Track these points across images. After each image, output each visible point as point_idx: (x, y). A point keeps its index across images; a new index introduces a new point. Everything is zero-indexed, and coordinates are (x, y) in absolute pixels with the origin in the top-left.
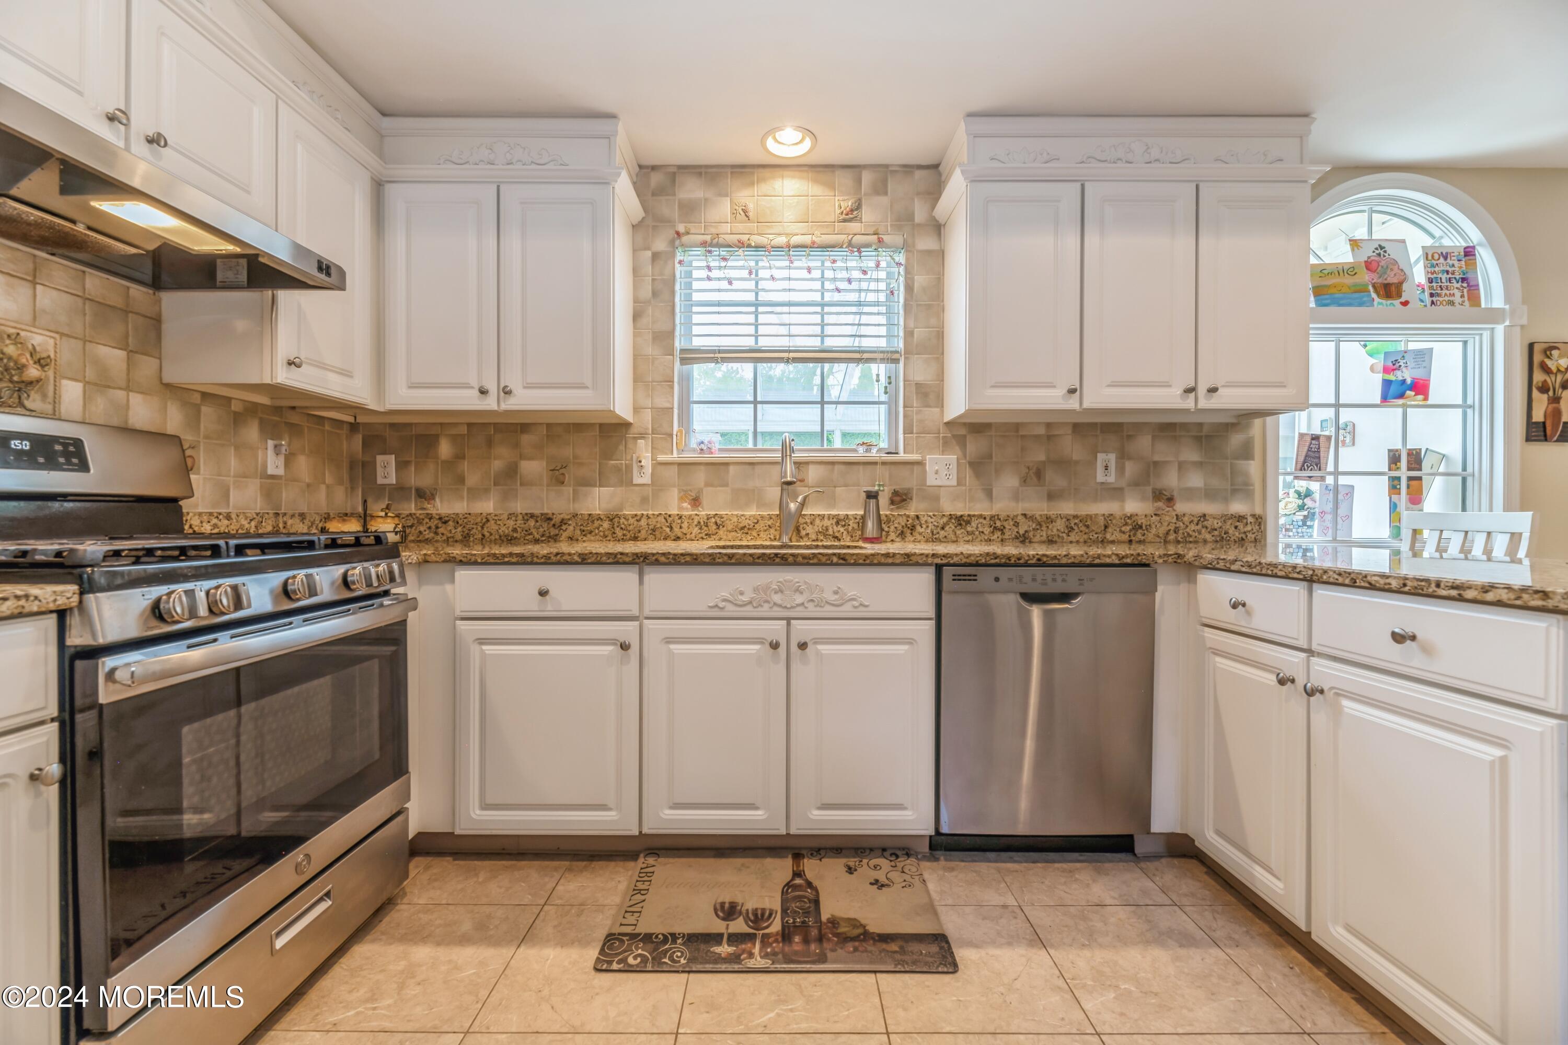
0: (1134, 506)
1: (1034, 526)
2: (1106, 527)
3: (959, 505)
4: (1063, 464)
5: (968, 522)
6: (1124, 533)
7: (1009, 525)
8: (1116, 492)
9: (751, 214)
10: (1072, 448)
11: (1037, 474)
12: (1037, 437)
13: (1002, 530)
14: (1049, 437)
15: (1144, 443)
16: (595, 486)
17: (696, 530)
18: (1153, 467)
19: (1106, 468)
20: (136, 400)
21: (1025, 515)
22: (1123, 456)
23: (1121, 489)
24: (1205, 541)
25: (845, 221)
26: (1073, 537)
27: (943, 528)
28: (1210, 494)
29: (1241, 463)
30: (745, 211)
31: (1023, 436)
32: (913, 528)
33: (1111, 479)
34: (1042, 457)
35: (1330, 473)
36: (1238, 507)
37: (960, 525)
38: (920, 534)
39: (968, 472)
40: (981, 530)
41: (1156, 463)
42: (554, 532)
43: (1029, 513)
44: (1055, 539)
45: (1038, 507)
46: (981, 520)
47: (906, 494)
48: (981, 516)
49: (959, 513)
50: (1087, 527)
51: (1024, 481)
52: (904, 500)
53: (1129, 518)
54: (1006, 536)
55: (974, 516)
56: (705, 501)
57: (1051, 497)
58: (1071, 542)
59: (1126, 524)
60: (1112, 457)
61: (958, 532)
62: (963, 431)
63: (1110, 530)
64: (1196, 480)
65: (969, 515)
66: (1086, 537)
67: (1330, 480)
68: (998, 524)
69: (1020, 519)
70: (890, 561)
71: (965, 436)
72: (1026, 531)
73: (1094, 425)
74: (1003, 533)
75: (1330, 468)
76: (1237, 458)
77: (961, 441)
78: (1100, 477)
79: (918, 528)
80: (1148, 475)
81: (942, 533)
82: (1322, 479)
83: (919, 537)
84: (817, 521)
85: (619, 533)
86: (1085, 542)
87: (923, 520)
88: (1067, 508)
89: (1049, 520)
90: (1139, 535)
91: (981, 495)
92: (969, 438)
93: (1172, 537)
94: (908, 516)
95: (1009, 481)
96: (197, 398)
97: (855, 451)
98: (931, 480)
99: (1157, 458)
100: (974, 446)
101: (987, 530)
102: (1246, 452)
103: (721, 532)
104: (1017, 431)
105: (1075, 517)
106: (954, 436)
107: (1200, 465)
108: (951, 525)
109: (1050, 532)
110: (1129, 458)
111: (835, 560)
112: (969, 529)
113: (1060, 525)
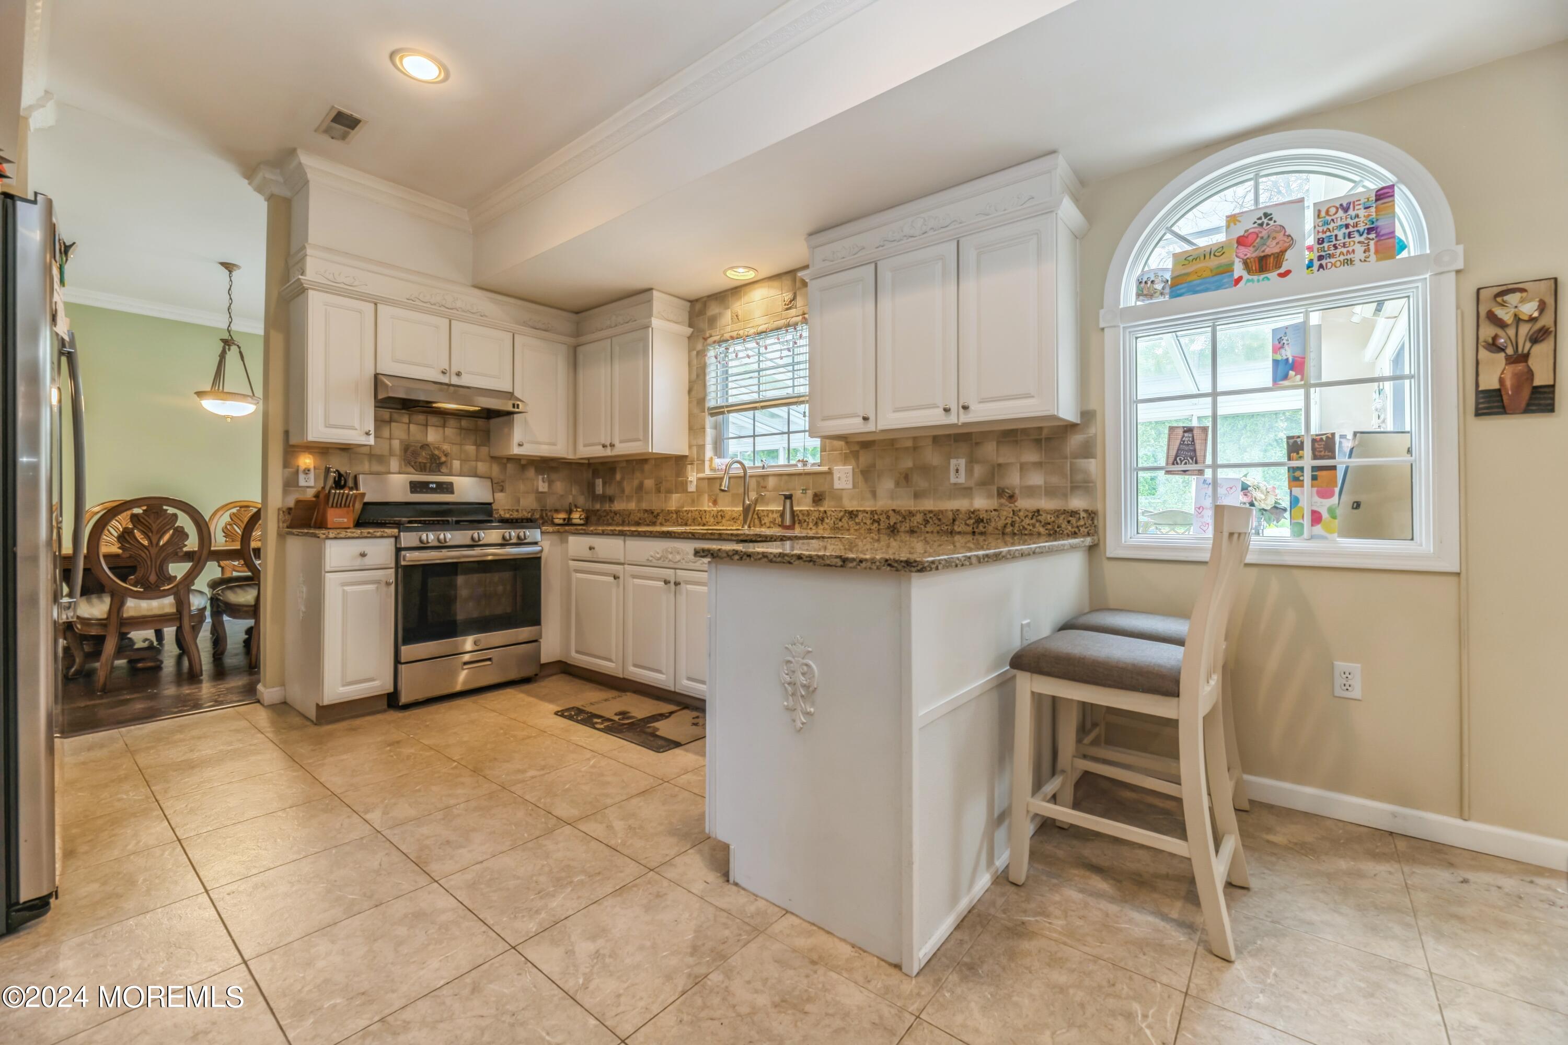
0: (981, 503)
1: (900, 519)
2: (954, 520)
3: (855, 503)
4: (925, 470)
5: (857, 516)
6: (968, 525)
7: (883, 518)
8: (966, 491)
9: (740, 317)
10: (932, 457)
11: (905, 479)
12: (907, 449)
13: (878, 522)
14: (915, 448)
15: (989, 449)
16: (672, 493)
17: (712, 520)
18: (998, 469)
19: (957, 471)
20: (480, 464)
21: (894, 510)
22: (972, 461)
23: (970, 488)
24: (1039, 534)
25: (787, 309)
26: (929, 528)
27: (840, 520)
28: (1050, 492)
29: (1082, 463)
30: (737, 316)
31: (897, 449)
32: (822, 520)
33: (962, 479)
34: (909, 464)
35: (1208, 467)
36: (1077, 503)
37: (851, 517)
38: (827, 524)
39: (860, 478)
40: (864, 521)
41: (1000, 465)
42: (654, 520)
43: (897, 509)
44: (916, 529)
45: (905, 503)
46: (865, 514)
47: (821, 495)
48: (865, 512)
49: (851, 509)
50: (940, 520)
51: (897, 484)
52: (821, 500)
53: (973, 513)
54: (881, 527)
55: (860, 511)
56: (720, 501)
57: (917, 496)
58: (927, 532)
59: (970, 518)
60: (962, 462)
61: (850, 523)
62: (856, 448)
63: (957, 523)
64: (1036, 479)
65: (857, 511)
66: (938, 528)
67: (1208, 473)
68: (876, 517)
69: (891, 513)
71: (858, 452)
72: (895, 523)
73: (949, 436)
74: (879, 525)
75: (1209, 461)
76: (1076, 458)
77: (855, 455)
78: (953, 480)
79: (826, 519)
80: (993, 475)
81: (840, 524)
82: (1201, 472)
83: (826, 526)
84: (770, 514)
85: (680, 521)
86: (938, 532)
87: (829, 513)
88: (928, 504)
89: (911, 514)
90: (981, 528)
91: (869, 495)
92: (862, 453)
93: (1009, 529)
94: (820, 511)
95: (887, 485)
96: (505, 461)
97: (796, 465)
98: (837, 485)
99: (1001, 461)
100: (865, 458)
101: (869, 522)
102: (1087, 451)
103: (724, 521)
104: (893, 445)
105: (930, 512)
106: (851, 452)
107: (1039, 465)
108: (846, 518)
109: (912, 524)
110: (977, 462)
112: (857, 521)
113: (919, 518)
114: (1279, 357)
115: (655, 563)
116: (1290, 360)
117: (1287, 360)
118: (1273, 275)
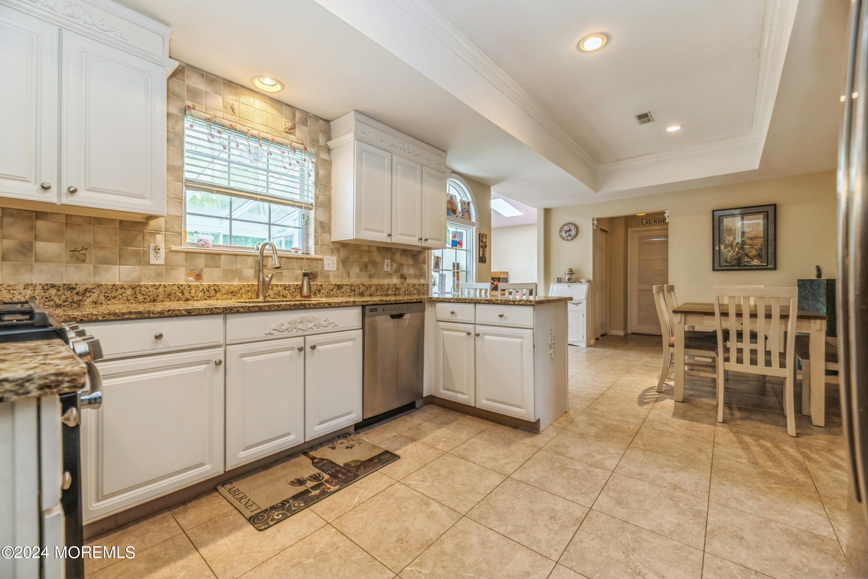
0: (395, 281)
1: (365, 289)
2: (388, 289)
3: (337, 280)
4: (374, 263)
5: (342, 288)
6: (393, 291)
7: (357, 289)
8: (389, 275)
9: (236, 111)
10: (377, 257)
11: (364, 267)
12: (365, 251)
13: (354, 291)
14: (370, 251)
15: (398, 256)
16: (117, 265)
17: (201, 294)
18: (401, 265)
19: (388, 265)
21: (362, 284)
22: (392, 261)
23: (391, 274)
24: (415, 294)
25: (287, 133)
26: (378, 294)
27: (332, 291)
28: (416, 277)
29: (423, 265)
30: (232, 109)
31: (361, 250)
32: (319, 291)
33: (389, 270)
34: (367, 260)
35: (441, 270)
36: (422, 281)
37: (339, 289)
38: (323, 293)
39: (341, 265)
40: (346, 291)
41: (401, 264)
42: (76, 298)
43: (364, 283)
44: (372, 294)
45: (367, 281)
46: (347, 287)
47: (316, 274)
48: (347, 285)
49: (338, 284)
50: (382, 289)
51: (361, 270)
52: (315, 277)
53: (395, 285)
54: (356, 294)
55: (344, 285)
56: (204, 276)
57: (370, 276)
58: (377, 295)
59: (394, 288)
60: (389, 261)
61: (338, 292)
62: (338, 246)
63: (389, 290)
64: (412, 271)
65: (342, 285)
66: (382, 293)
67: (441, 272)
68: (353, 288)
69: (361, 286)
70: (348, 305)
71: (339, 248)
72: (363, 291)
73: (383, 248)
74: (355, 292)
75: (441, 268)
76: (422, 264)
77: (338, 250)
78: (386, 269)
79: (322, 290)
80: (399, 268)
81: (332, 293)
82: (439, 272)
83: (322, 295)
85: (140, 297)
86: (382, 295)
87: (324, 286)
88: (375, 281)
89: (370, 286)
90: (398, 292)
91: (345, 275)
92: (341, 250)
93: (406, 292)
94: (318, 285)
95: (355, 270)
97: (289, 251)
98: (326, 268)
99: (402, 262)
100: (343, 253)
101: (349, 291)
102: (424, 263)
103: (218, 295)
104: (358, 248)
105: (379, 285)
106: (335, 248)
107: (413, 265)
108: (335, 289)
109: (371, 292)
110: (394, 262)
111: (326, 305)
112: (342, 291)
113: (374, 288)
114: (454, 240)
115: (277, 334)
116: (458, 241)
117: (457, 241)
118: (455, 216)
